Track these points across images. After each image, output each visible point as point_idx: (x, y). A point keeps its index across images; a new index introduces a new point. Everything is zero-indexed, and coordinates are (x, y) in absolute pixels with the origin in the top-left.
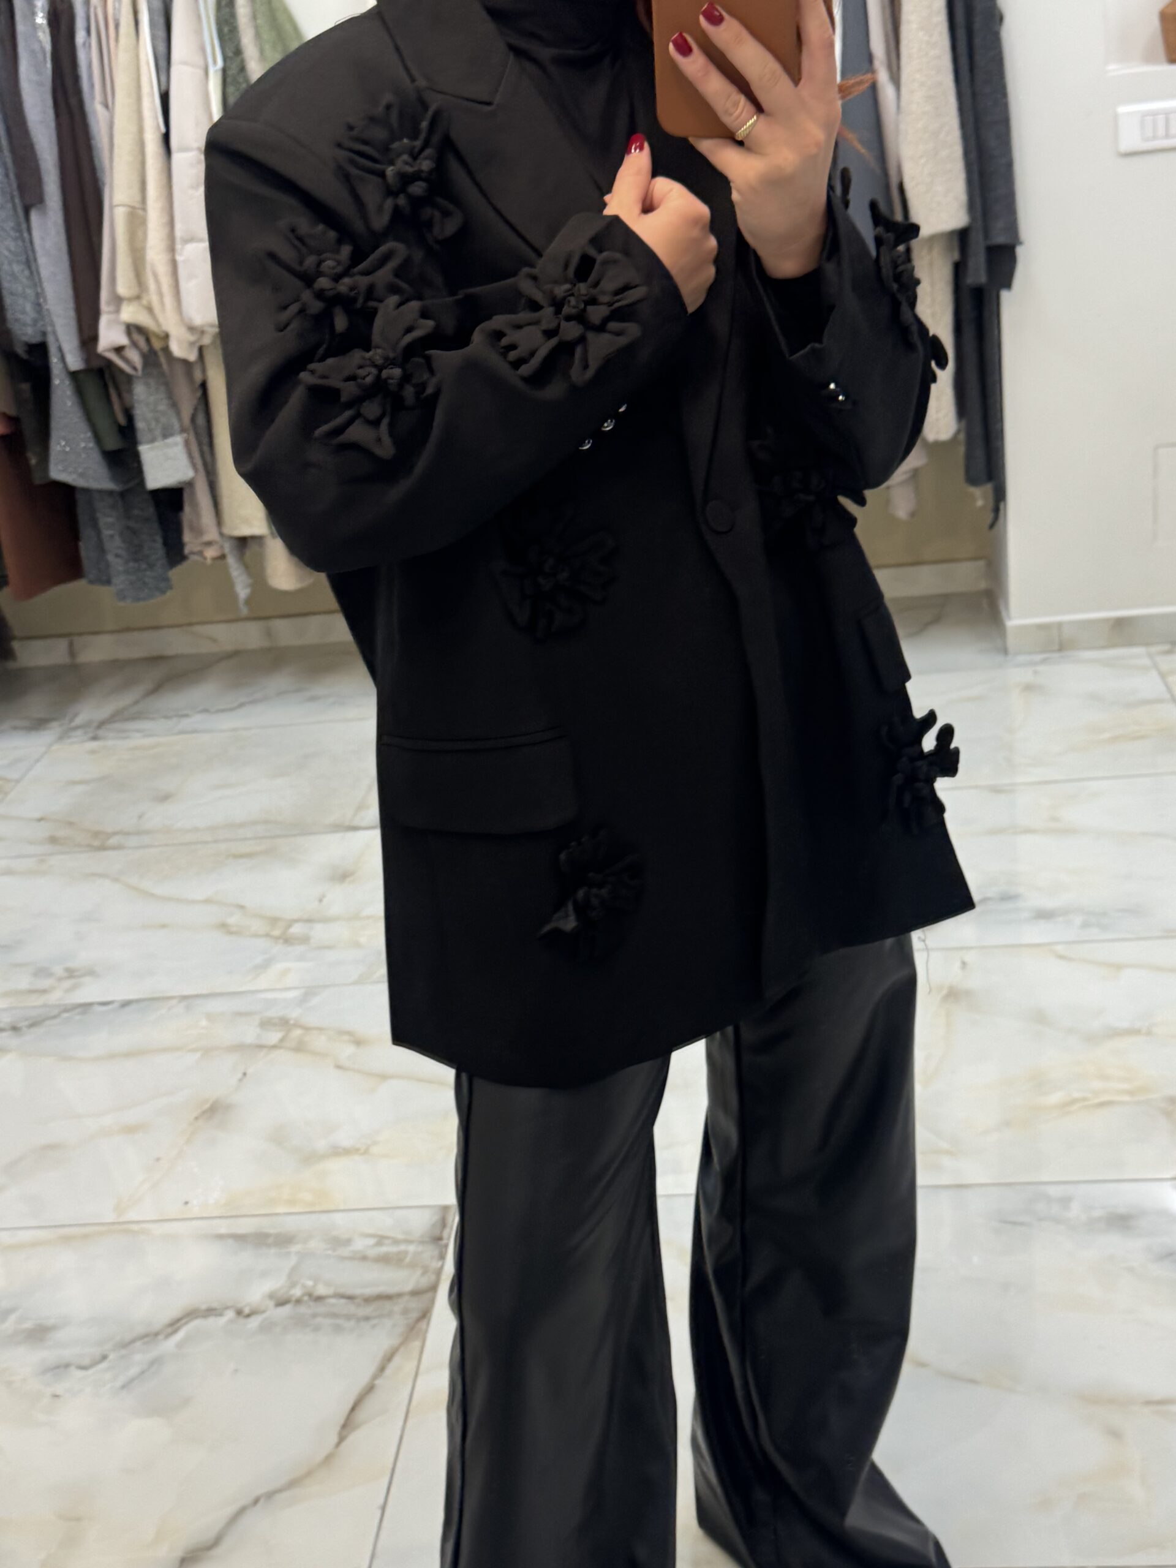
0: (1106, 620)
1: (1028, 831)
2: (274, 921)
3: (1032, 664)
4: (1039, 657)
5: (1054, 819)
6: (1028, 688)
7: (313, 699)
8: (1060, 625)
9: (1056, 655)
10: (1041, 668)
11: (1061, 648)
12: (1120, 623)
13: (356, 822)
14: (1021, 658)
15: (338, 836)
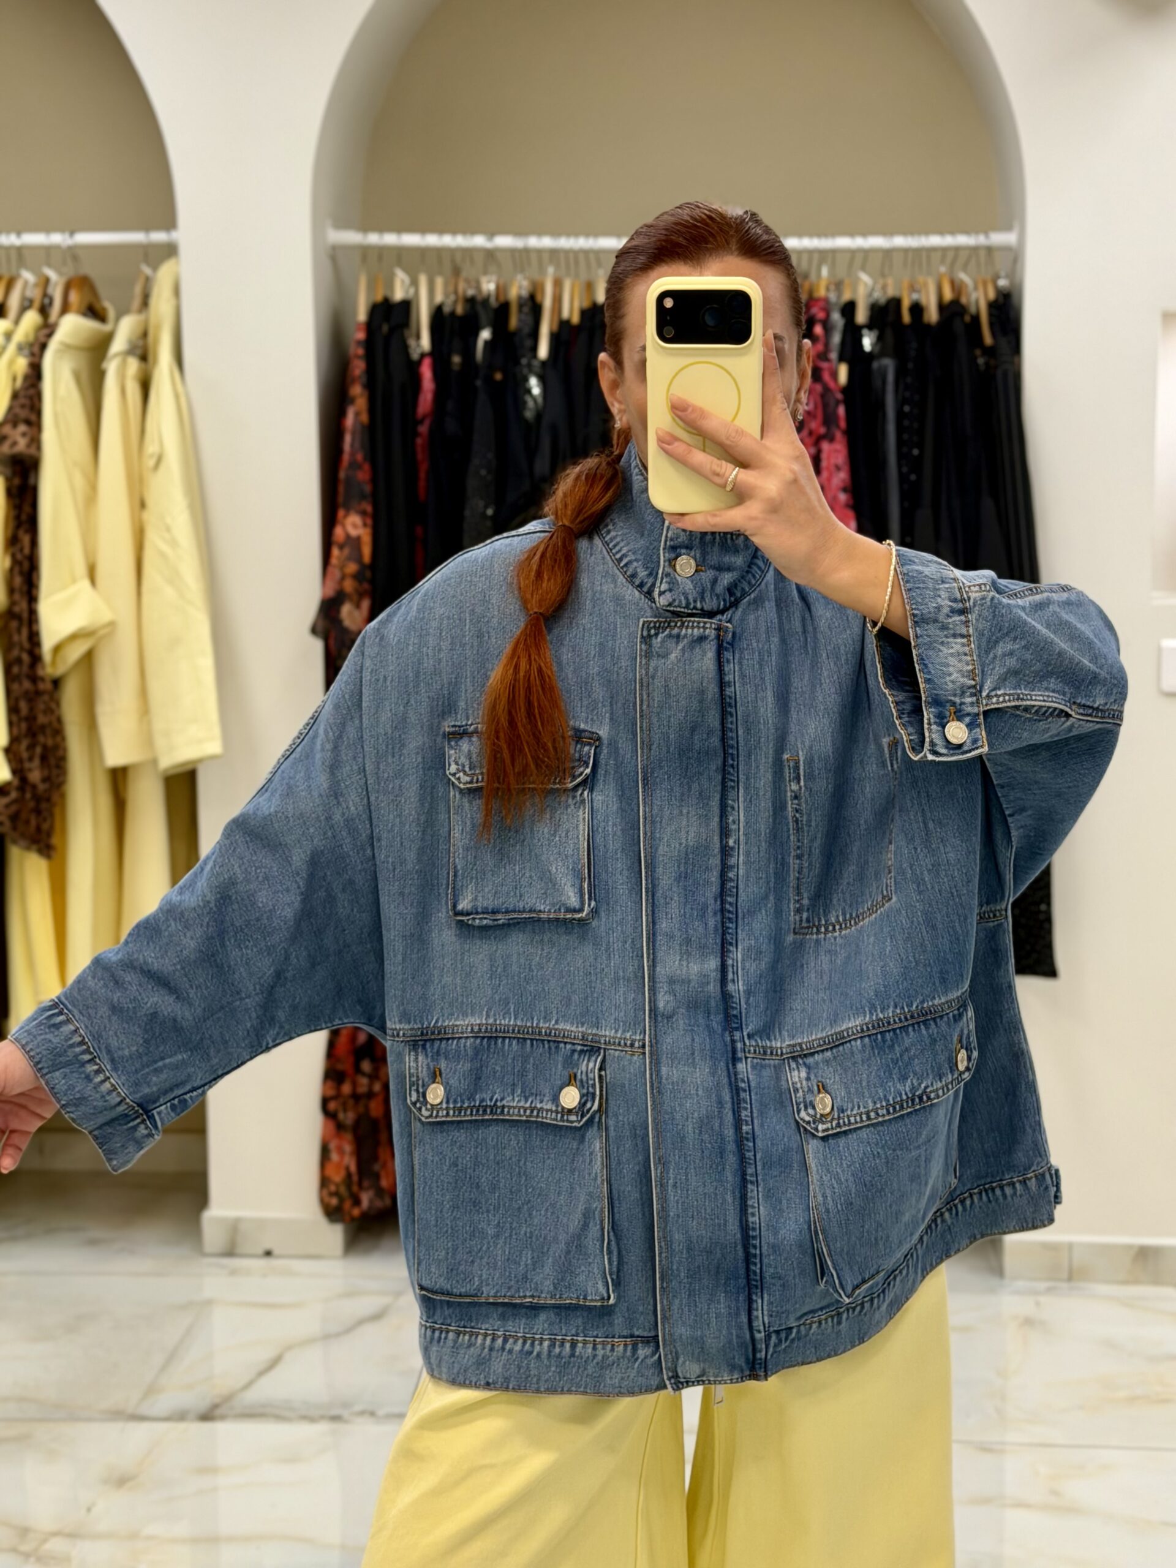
0: (1128, 1247)
1: (1020, 1505)
2: (24, 1532)
3: (1035, 1293)
4: (1042, 1286)
5: (1055, 1493)
6: (1028, 1322)
7: (93, 1242)
8: (1070, 1246)
9: (1065, 1285)
10: (1042, 1299)
11: (1070, 1279)
12: (1145, 1255)
13: (144, 1410)
14: (1020, 1284)
15: (119, 1425)
